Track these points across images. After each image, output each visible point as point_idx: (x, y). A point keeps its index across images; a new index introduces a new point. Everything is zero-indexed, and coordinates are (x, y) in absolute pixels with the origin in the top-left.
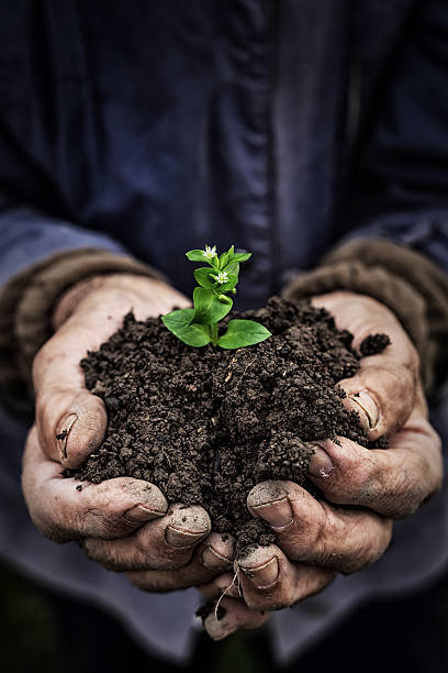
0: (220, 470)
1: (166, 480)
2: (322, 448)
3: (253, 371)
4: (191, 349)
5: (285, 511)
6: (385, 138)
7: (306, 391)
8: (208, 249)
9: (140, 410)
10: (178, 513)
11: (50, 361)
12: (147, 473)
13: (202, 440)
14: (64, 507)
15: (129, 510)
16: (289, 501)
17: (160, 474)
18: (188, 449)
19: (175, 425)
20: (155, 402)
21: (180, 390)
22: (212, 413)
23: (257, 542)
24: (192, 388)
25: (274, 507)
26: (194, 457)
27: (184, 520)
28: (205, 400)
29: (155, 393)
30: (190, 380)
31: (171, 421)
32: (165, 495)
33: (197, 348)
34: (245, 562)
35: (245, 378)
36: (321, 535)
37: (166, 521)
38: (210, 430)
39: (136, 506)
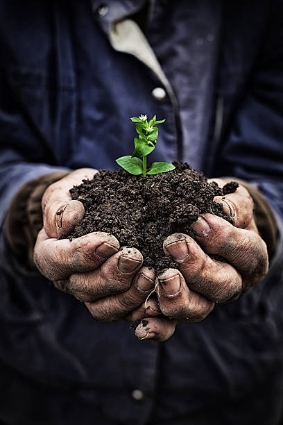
0: (148, 232)
1: (119, 233)
2: (204, 219)
3: (167, 180)
4: (131, 176)
5: (184, 248)
6: (234, 139)
7: (195, 184)
8: (142, 116)
9: (105, 201)
10: (125, 249)
11: (52, 191)
12: (109, 230)
13: (139, 215)
14: (61, 251)
15: (99, 246)
16: (186, 243)
17: (116, 229)
18: (131, 220)
19: (123, 209)
20: (113, 198)
21: (126, 193)
22: (144, 205)
23: (169, 266)
24: (133, 192)
25: (178, 245)
26: (134, 224)
27: (129, 252)
28: (140, 199)
29: (112, 194)
30: (132, 188)
31: (122, 206)
32: (119, 239)
33: (136, 176)
34: (162, 277)
35: (162, 182)
36: (203, 267)
37: (119, 253)
38: (143, 212)
39: (103, 243)
